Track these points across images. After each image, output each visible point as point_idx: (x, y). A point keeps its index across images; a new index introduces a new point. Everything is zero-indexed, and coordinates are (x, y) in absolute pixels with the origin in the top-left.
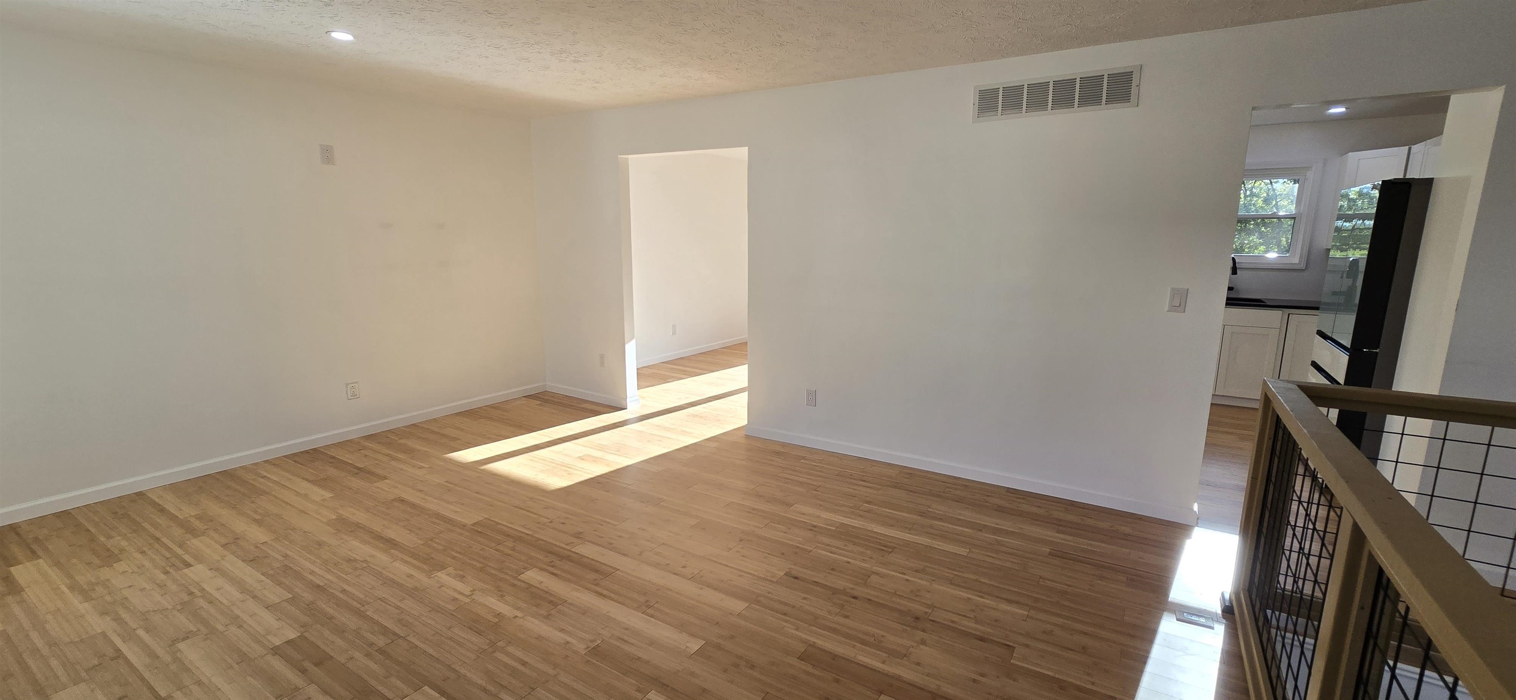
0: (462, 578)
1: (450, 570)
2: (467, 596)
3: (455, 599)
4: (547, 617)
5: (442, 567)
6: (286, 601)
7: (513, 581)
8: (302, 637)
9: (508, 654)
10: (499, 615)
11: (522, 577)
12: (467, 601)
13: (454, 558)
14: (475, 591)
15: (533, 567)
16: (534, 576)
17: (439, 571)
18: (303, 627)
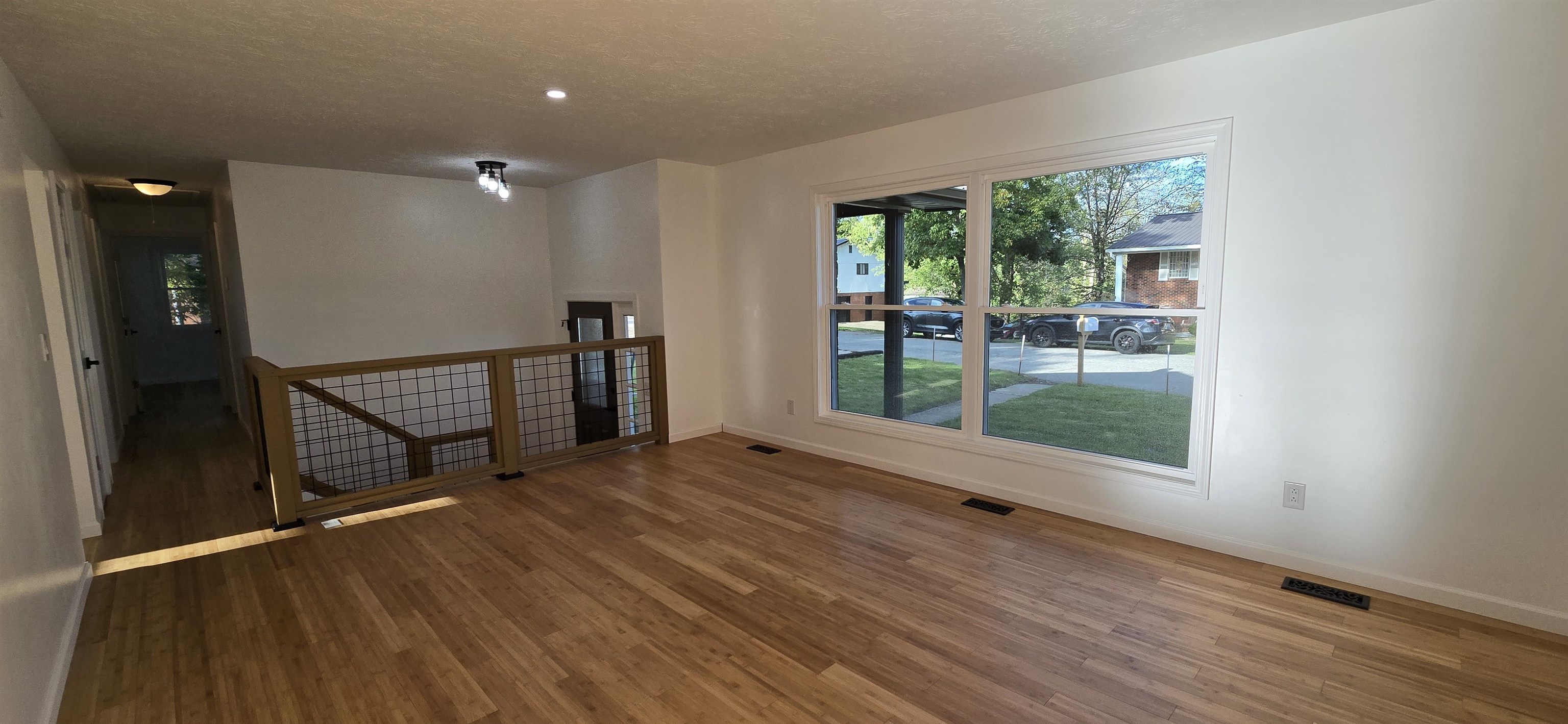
0: (810, 592)
1: (826, 602)
2: (797, 576)
3: (807, 575)
4: (732, 558)
5: (834, 603)
6: (953, 587)
7: (762, 585)
8: (904, 561)
9: (756, 542)
10: (767, 562)
11: (755, 588)
12: (796, 573)
13: (829, 614)
14: (795, 580)
15: (745, 597)
16: (746, 588)
17: (835, 600)
18: (911, 567)
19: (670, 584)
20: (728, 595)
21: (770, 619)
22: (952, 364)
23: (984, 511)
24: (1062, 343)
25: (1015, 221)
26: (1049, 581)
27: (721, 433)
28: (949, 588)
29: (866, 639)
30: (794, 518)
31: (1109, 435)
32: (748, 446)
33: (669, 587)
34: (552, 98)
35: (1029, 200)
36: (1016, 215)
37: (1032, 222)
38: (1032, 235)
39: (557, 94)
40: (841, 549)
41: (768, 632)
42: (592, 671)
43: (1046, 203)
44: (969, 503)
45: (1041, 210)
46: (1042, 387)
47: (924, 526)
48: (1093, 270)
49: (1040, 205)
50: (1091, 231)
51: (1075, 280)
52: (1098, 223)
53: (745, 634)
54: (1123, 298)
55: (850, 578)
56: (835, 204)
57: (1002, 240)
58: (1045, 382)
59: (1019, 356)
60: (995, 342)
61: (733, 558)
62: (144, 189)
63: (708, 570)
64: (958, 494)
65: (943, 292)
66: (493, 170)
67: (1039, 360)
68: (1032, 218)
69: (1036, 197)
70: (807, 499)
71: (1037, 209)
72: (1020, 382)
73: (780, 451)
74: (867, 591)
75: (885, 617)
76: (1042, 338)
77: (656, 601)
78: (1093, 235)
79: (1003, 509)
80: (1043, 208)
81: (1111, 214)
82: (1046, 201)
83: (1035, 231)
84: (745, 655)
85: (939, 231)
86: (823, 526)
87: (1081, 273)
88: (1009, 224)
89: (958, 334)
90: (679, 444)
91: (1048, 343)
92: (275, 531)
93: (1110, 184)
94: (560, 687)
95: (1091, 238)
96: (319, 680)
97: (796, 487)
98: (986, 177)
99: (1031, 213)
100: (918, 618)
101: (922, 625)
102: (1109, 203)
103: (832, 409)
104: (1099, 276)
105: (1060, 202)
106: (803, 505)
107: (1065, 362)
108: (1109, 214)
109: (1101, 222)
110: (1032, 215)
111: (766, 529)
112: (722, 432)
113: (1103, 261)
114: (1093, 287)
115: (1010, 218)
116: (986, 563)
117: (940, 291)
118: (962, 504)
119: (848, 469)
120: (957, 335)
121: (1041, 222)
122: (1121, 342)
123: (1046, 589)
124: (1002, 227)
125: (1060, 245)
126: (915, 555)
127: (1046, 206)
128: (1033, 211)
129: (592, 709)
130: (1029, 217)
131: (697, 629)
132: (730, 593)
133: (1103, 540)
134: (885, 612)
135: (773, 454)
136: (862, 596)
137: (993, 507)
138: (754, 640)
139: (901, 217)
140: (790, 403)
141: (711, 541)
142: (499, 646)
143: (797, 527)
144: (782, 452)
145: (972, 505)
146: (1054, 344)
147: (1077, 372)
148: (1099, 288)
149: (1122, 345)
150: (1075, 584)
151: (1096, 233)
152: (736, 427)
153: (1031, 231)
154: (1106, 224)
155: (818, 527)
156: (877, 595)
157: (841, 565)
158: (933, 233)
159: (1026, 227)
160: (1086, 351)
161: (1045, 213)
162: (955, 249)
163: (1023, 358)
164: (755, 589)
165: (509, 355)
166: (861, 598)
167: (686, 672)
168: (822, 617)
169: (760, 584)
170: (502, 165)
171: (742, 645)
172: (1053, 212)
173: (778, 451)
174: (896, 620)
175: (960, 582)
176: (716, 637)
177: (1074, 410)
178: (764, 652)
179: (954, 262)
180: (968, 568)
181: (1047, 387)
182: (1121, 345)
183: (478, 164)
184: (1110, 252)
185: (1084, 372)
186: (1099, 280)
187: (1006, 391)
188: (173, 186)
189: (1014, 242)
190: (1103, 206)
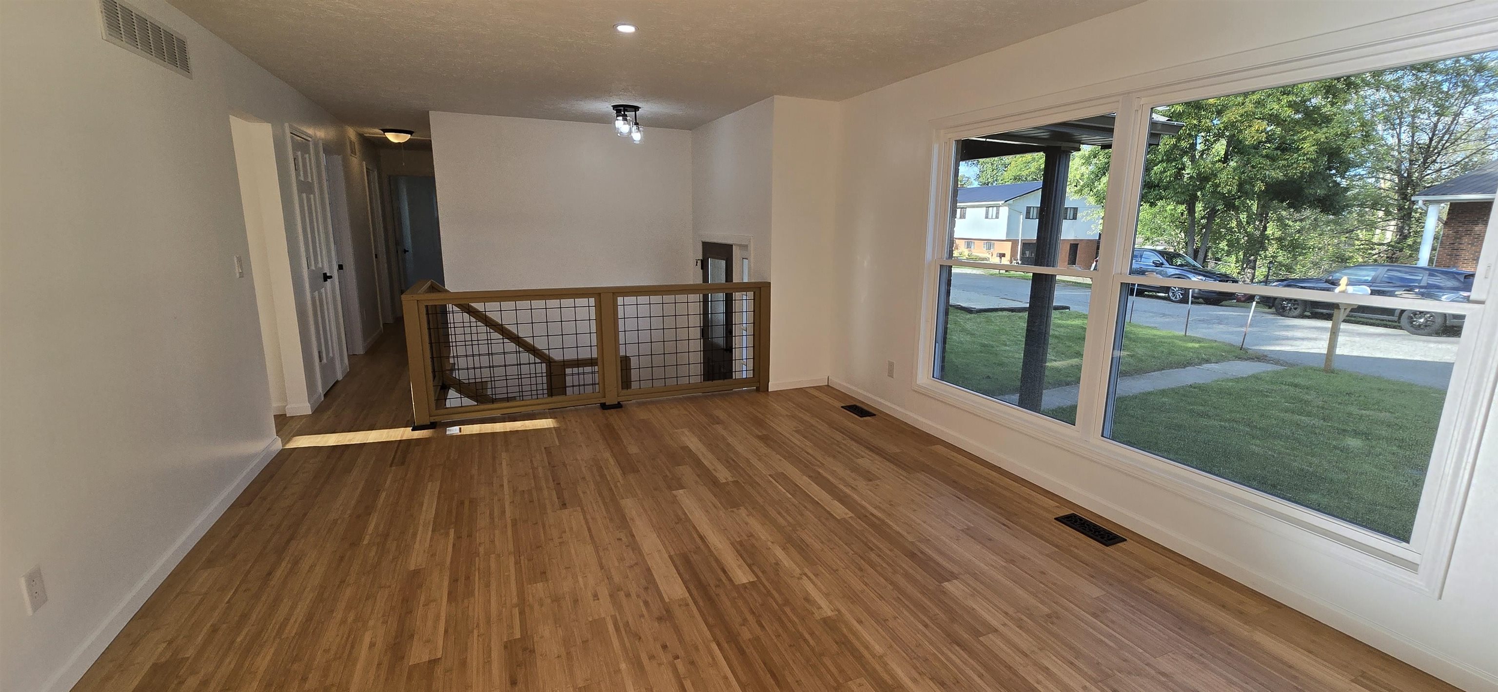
0: (807, 599)
1: (817, 616)
2: (805, 574)
3: (816, 575)
4: (750, 535)
5: (825, 621)
7: (762, 576)
8: (940, 582)
9: (787, 521)
10: (784, 549)
11: (752, 578)
12: (806, 570)
13: (812, 634)
14: (799, 579)
15: (736, 587)
16: (742, 576)
17: (829, 617)
18: (944, 593)
19: (672, 553)
20: (720, 580)
21: (745, 621)
22: (1155, 328)
23: (1083, 535)
24: (1317, 313)
25: (1273, 159)
26: (1125, 660)
27: (826, 387)
28: (977, 634)
29: (836, 680)
30: (844, 500)
31: (1354, 443)
32: (843, 405)
33: (671, 557)
34: (622, 32)
35: (1298, 132)
36: (1276, 152)
37: (1297, 161)
38: (1295, 177)
39: (627, 29)
40: (872, 550)
41: (733, 638)
42: (542, 637)
43: (1324, 136)
44: (1065, 521)
45: (1313, 145)
46: (1269, 367)
47: (990, 540)
48: (1393, 223)
49: (1314, 139)
50: (1397, 172)
51: (1362, 234)
52: (1411, 161)
53: (708, 634)
54: (1431, 261)
55: (863, 591)
56: (957, 141)
57: (1251, 181)
58: (1277, 362)
59: (1245, 325)
60: (1222, 306)
61: (752, 535)
62: (392, 137)
63: (720, 546)
64: (1057, 504)
65: (1166, 242)
66: (626, 113)
67: (1278, 333)
68: (1299, 156)
69: (1309, 129)
70: (869, 477)
71: (1308, 144)
72: (1239, 358)
73: (875, 415)
74: (873, 614)
75: (874, 656)
76: (1290, 305)
77: (649, 570)
78: (1401, 177)
79: (1108, 536)
80: (1318, 143)
81: (1434, 150)
82: (1324, 134)
83: (1302, 172)
84: (692, 663)
85: (1165, 172)
86: (870, 516)
87: (1371, 226)
88: (1263, 164)
89: (1173, 293)
90: (778, 393)
91: (1297, 312)
92: (412, 430)
93: (1437, 109)
94: (506, 647)
95: (1397, 181)
96: (343, 581)
97: (867, 461)
98: (1143, 101)
99: (1298, 149)
100: (915, 668)
101: (915, 681)
102: (1434, 135)
103: (933, 377)
104: (1400, 230)
105: (1347, 135)
106: (861, 484)
107: (1316, 339)
108: (1431, 149)
109: (1417, 160)
110: (1300, 152)
111: (805, 507)
112: (828, 385)
113: (1410, 209)
114: (1388, 244)
115: (1267, 156)
116: (1046, 610)
117: (1161, 242)
118: (1055, 519)
119: (939, 448)
120: (1171, 294)
121: (1312, 161)
122: (1412, 318)
123: (1116, 672)
124: (1253, 167)
125: (1338, 191)
126: (956, 578)
127: (1322, 140)
128: (1302, 148)
129: (514, 683)
130: (1295, 155)
131: (666, 616)
132: (724, 578)
133: (1240, 614)
134: (878, 649)
135: (864, 418)
136: (863, 620)
137: (1095, 532)
138: (714, 646)
139: (1065, 157)
140: (891, 365)
141: (743, 512)
142: (488, 585)
143: (839, 510)
144: (877, 416)
145: (1068, 523)
146: (1308, 314)
147: (1326, 352)
148: (1399, 245)
149: (1414, 323)
150: (1163, 674)
151: (1406, 175)
152: (840, 382)
153: (1293, 172)
154: (1425, 162)
155: (863, 516)
156: (881, 621)
157: (862, 570)
158: (1156, 174)
159: (1289, 166)
160: (1343, 326)
161: (1320, 149)
162: (1183, 193)
163: (1249, 329)
164: (751, 580)
165: (613, 293)
166: (860, 622)
167: (623, 666)
168: (802, 636)
169: (760, 574)
170: (636, 109)
171: (697, 649)
172: (1332, 148)
173: (873, 415)
174: (886, 664)
175: (996, 631)
176: (677, 630)
177: (1307, 402)
178: (714, 663)
179: (1182, 208)
180: (1018, 611)
181: (1278, 368)
182: (1411, 323)
183: (614, 107)
184: (1420, 200)
185: (1337, 353)
186: (1400, 236)
187: (1217, 367)
188: (411, 135)
189: (1267, 185)
190: (1424, 138)
